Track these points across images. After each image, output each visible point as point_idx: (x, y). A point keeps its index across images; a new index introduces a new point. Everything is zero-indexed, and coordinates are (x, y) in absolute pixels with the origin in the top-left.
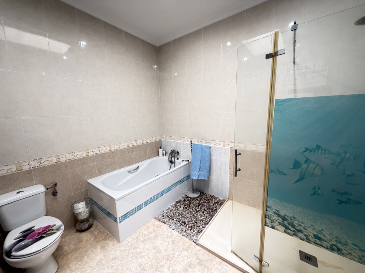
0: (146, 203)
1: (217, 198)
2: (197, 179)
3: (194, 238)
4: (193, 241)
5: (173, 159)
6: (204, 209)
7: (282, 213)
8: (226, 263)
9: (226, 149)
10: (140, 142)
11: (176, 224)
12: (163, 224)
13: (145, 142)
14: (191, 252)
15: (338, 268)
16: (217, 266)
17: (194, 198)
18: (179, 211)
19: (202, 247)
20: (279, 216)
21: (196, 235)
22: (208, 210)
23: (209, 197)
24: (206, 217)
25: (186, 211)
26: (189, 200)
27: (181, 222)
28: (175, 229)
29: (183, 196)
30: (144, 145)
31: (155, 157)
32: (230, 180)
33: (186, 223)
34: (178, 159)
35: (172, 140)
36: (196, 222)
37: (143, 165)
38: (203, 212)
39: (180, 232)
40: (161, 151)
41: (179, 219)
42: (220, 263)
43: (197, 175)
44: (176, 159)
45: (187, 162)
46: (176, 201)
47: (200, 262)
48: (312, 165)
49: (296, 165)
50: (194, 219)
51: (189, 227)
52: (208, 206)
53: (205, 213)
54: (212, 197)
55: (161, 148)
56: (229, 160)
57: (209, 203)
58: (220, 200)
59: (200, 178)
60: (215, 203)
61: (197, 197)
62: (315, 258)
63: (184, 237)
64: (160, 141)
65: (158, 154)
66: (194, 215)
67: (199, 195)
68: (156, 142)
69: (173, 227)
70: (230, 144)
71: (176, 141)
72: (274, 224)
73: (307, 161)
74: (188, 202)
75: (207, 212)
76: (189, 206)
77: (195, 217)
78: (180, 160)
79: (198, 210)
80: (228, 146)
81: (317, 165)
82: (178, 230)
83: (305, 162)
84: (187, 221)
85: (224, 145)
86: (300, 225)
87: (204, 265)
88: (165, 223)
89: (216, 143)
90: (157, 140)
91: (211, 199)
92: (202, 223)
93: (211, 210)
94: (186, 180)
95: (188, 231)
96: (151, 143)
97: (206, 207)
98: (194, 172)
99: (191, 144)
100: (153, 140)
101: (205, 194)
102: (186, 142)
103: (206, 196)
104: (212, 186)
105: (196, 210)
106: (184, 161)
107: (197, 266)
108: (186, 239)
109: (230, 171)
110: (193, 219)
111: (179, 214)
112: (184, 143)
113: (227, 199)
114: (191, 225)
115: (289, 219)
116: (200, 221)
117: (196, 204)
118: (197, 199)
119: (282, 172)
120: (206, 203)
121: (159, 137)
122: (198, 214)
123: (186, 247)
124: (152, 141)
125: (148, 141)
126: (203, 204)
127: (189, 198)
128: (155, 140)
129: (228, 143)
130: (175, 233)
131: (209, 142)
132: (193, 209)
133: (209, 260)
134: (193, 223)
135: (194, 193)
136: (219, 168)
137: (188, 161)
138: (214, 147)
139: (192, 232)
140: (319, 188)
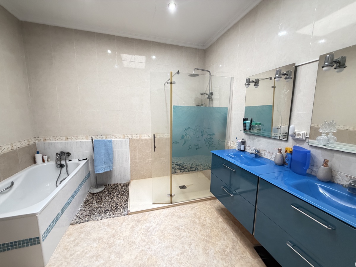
0: (63, 211)
1: (121, 183)
2: (103, 172)
3: (125, 213)
4: (125, 215)
5: (63, 162)
6: (117, 194)
7: (179, 163)
8: (153, 211)
9: (126, 140)
10: (8, 148)
11: (100, 215)
12: (87, 223)
13: (15, 148)
14: (128, 221)
15: (192, 185)
16: (149, 216)
17: (101, 192)
18: (93, 207)
19: (133, 214)
20: (177, 165)
21: (124, 211)
22: (120, 193)
23: (114, 186)
24: (123, 198)
25: (101, 203)
26: (96, 195)
27: (104, 212)
28: (103, 218)
29: (87, 195)
30: (13, 152)
31: (30, 166)
32: (130, 164)
33: (109, 209)
34: (70, 161)
35: (56, 141)
36: (117, 205)
37: (19, 178)
38: (118, 197)
39: (109, 217)
40: (39, 157)
41: (100, 211)
42: (150, 213)
43: (102, 168)
44: (67, 161)
45: (86, 161)
46: (84, 202)
47: (139, 221)
48: (188, 136)
49: (183, 137)
50: (114, 204)
51: (114, 210)
52: (118, 191)
53: (119, 197)
54: (116, 185)
55: (38, 153)
56: (129, 149)
57: (117, 189)
58: (124, 184)
59: (106, 171)
60: (122, 187)
61: (103, 190)
62: (185, 186)
63: (115, 218)
64: (35, 145)
65: (35, 162)
66: (111, 202)
67: (104, 188)
68: (29, 147)
69: (100, 218)
70: (129, 136)
71: (64, 141)
72: (176, 170)
73: (186, 134)
74: (97, 197)
75: (120, 195)
76: (101, 199)
77: (113, 202)
78: (75, 161)
79: (112, 197)
80: (127, 138)
81: (189, 135)
82: (106, 217)
83: (186, 135)
84: (109, 208)
85: (124, 137)
86: (186, 165)
87: (142, 221)
88: (88, 221)
89: (116, 137)
90: (31, 143)
91: (117, 186)
92: (122, 203)
93: (122, 193)
94: (88, 178)
95: (115, 213)
96: (23, 149)
97: (117, 192)
98: (99, 167)
99: (92, 140)
100: (25, 143)
101: (108, 186)
102: (81, 141)
103: (110, 186)
104: (115, 175)
105: (110, 198)
106: (81, 160)
107: (138, 224)
108: (118, 218)
109: (130, 158)
110: (112, 204)
111: (96, 208)
112: (77, 142)
113: (130, 181)
114: (114, 209)
115: (182, 165)
116: (120, 202)
117: (107, 194)
118: (104, 191)
119: (177, 142)
120: (114, 190)
121: (33, 140)
122: (115, 199)
123: (122, 222)
124: (24, 145)
125: (19, 146)
126: (113, 192)
127: (95, 194)
128: (27, 144)
129: (127, 136)
130: (105, 221)
131: (109, 136)
132: (107, 198)
133: (143, 216)
134: (115, 207)
135: (98, 188)
136: (121, 157)
137: (87, 159)
138: (115, 140)
139: (119, 211)
140: (190, 146)
